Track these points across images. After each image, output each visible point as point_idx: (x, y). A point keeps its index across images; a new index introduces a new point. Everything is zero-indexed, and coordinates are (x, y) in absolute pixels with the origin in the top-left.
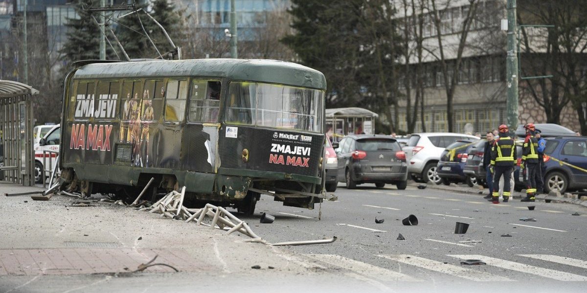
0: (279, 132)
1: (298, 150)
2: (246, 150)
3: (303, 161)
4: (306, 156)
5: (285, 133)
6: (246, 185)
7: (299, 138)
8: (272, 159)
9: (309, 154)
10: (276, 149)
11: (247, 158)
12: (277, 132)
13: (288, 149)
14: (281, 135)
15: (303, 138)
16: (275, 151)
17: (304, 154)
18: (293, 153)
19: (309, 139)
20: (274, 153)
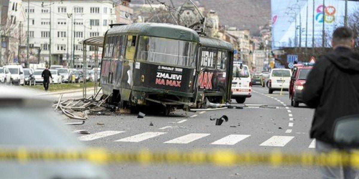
0: (161, 66)
1: (173, 77)
2: (143, 76)
3: (177, 83)
4: (179, 80)
5: (165, 66)
6: (143, 96)
7: (174, 69)
8: (158, 81)
9: (180, 79)
10: (160, 75)
11: (143, 80)
12: (160, 65)
13: (167, 76)
14: (163, 68)
15: (177, 69)
16: (159, 77)
17: (178, 79)
18: (170, 78)
19: (181, 70)
20: (159, 78)
